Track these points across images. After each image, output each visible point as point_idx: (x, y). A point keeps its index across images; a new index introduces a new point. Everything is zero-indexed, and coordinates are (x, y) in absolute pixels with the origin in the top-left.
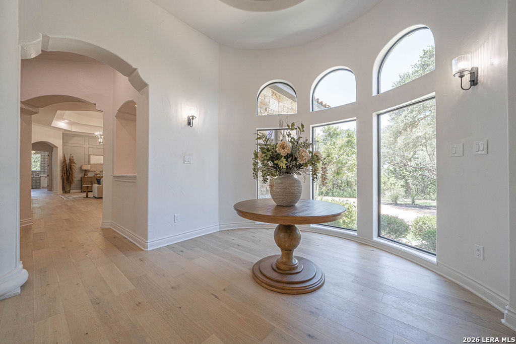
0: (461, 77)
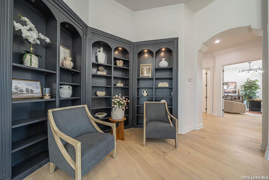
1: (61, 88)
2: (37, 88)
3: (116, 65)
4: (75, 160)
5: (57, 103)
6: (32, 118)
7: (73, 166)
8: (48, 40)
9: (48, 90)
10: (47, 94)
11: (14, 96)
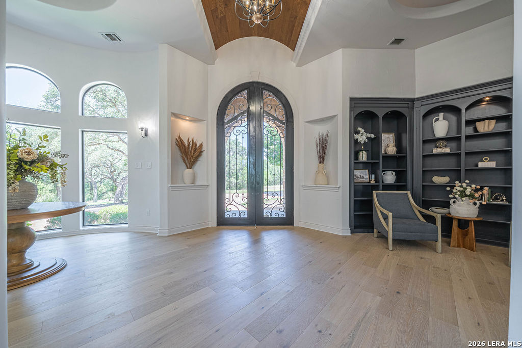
0: (142, 131)
1: (384, 174)
2: (366, 175)
3: (478, 132)
4: (388, 225)
5: (381, 187)
6: (362, 196)
7: (387, 229)
8: (373, 136)
9: (373, 176)
10: (373, 180)
11: (355, 181)
